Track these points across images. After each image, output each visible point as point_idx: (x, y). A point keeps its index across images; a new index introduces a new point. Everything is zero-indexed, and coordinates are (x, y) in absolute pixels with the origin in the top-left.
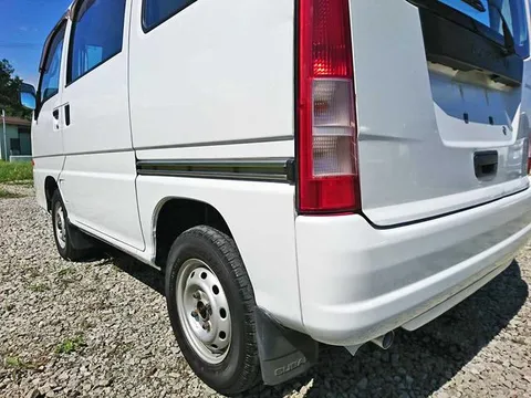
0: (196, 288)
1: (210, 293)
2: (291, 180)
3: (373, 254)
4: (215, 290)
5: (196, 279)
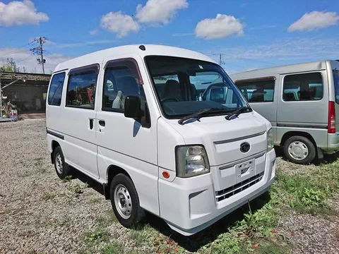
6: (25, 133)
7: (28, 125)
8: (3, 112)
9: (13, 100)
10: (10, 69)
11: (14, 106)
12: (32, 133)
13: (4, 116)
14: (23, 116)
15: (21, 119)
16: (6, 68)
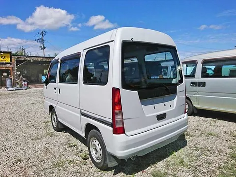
0: (94, 144)
1: (97, 145)
2: (112, 127)
3: (127, 142)
4: (98, 144)
5: (94, 142)
6: (33, 99)
7: (34, 93)
8: (17, 83)
9: (24, 75)
10: (22, 53)
11: (24, 79)
12: (38, 99)
13: (18, 86)
14: (30, 86)
15: (29, 88)
16: (19, 53)
